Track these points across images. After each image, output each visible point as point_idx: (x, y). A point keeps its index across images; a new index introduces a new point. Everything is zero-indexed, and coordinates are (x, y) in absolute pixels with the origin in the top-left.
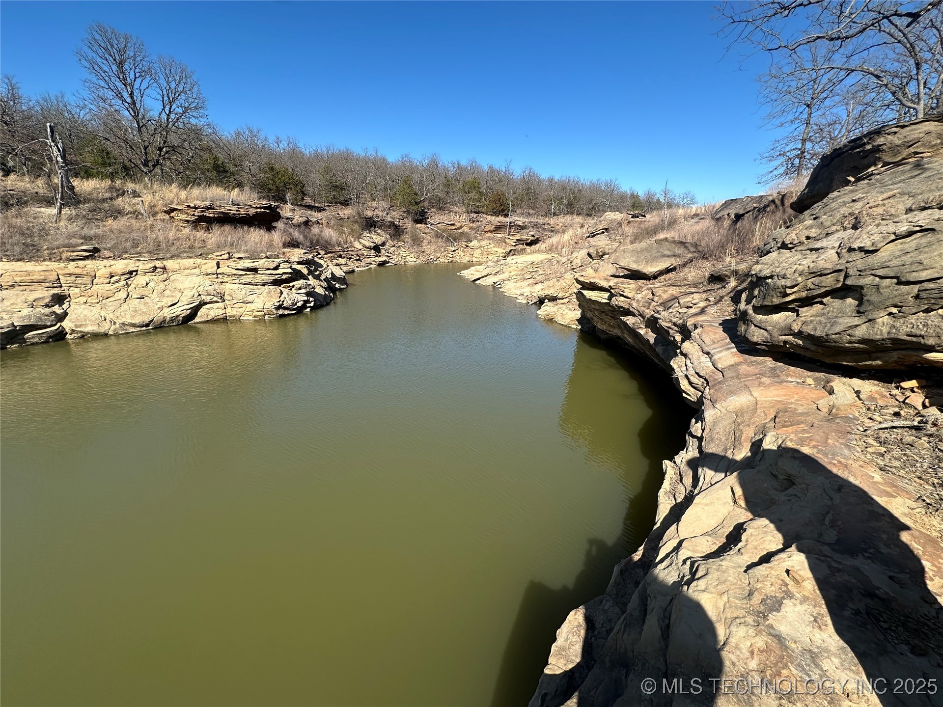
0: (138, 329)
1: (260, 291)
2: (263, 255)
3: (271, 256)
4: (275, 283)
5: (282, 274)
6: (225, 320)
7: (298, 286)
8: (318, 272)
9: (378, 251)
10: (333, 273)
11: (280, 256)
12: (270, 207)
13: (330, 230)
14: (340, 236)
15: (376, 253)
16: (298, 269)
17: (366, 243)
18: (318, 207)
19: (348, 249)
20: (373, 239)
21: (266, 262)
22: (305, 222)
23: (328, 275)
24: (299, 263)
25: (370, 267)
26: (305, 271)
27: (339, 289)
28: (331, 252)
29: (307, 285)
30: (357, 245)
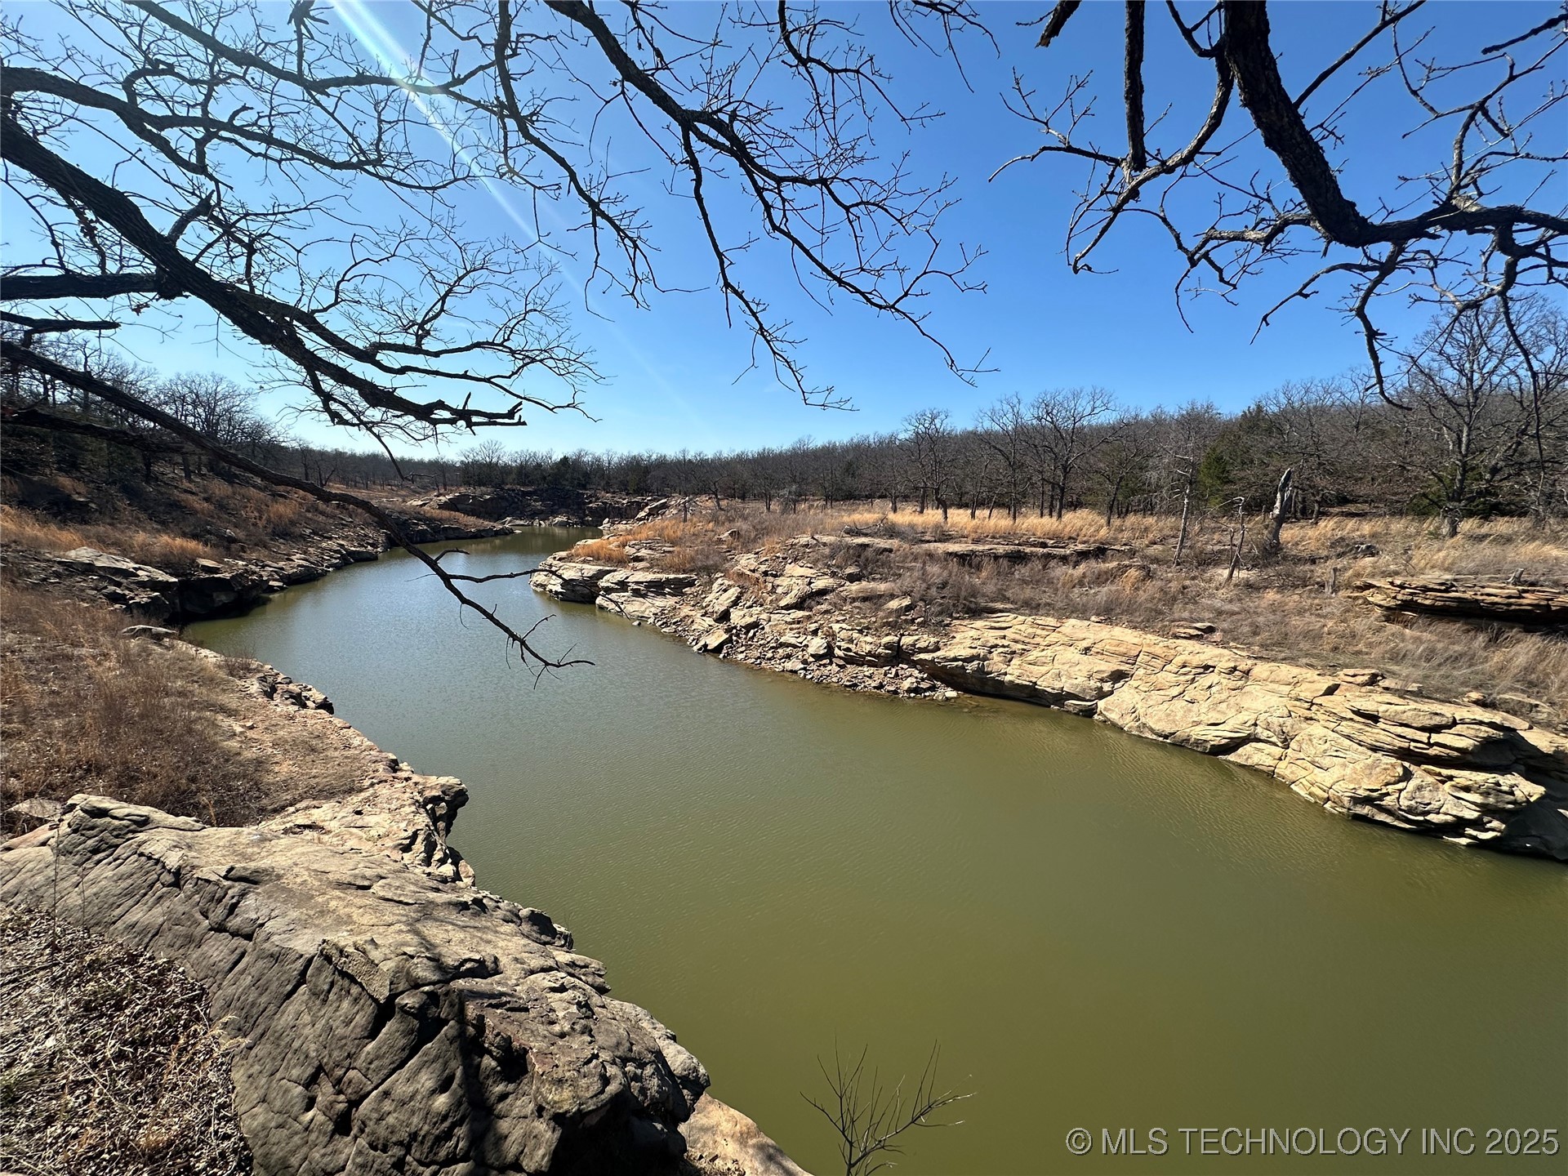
0: (1154, 737)
1: (1356, 756)
2: (1475, 695)
3: (1505, 701)
4: (1403, 754)
5: (1430, 745)
6: (1269, 776)
7: (1464, 782)
11: (1546, 708)
16: (1547, 749)
21: (1413, 710)
29: (1497, 790)
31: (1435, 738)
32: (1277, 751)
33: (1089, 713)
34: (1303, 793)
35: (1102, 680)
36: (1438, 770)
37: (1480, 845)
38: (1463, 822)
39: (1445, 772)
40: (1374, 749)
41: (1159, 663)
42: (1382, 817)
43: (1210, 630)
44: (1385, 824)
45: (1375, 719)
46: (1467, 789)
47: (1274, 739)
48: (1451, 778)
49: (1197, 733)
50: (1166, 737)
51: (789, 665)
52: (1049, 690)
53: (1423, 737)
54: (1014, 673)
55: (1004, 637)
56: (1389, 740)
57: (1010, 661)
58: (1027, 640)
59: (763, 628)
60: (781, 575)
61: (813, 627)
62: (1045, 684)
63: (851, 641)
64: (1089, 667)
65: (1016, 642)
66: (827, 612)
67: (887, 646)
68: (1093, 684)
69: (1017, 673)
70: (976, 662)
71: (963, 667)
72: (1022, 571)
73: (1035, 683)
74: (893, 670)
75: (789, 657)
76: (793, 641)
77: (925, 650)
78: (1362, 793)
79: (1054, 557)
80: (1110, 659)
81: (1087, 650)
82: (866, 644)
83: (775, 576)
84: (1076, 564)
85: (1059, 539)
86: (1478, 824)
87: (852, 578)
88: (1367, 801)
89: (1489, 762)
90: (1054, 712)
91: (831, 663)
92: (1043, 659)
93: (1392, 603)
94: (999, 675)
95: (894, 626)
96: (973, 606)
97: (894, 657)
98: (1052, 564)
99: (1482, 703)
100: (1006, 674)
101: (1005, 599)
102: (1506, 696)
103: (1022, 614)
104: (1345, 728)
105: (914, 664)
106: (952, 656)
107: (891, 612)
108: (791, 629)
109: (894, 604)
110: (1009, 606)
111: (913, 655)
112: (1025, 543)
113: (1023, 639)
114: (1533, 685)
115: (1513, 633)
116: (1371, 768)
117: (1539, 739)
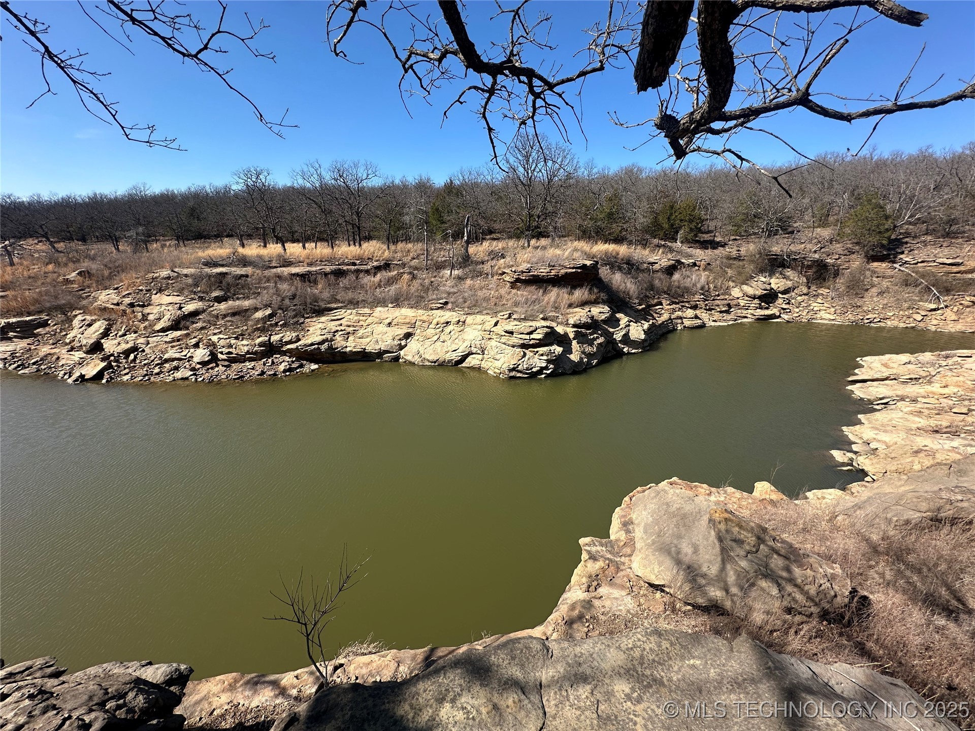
0: (430, 364)
1: (508, 351)
2: (541, 316)
3: (550, 317)
4: (524, 346)
5: (530, 340)
6: (478, 369)
7: (541, 352)
8: (595, 335)
9: (770, 300)
10: (626, 335)
11: (561, 317)
12: (584, 266)
13: (703, 274)
14: (714, 281)
15: (760, 304)
16: (562, 333)
17: (750, 290)
18: (718, 243)
19: (716, 298)
20: (770, 284)
21: (525, 326)
22: (670, 266)
23: (618, 336)
24: (574, 326)
25: (739, 321)
26: (571, 336)
27: (629, 353)
28: (683, 302)
29: (550, 353)
30: (736, 292)
31: (532, 336)
32: (480, 357)
33: (397, 359)
34: (492, 373)
35: (400, 340)
36: (533, 350)
37: (548, 376)
38: (542, 369)
39: (536, 350)
40: (513, 346)
41: (426, 325)
42: (519, 375)
43: (446, 303)
44: (520, 377)
45: (512, 333)
46: (542, 355)
47: (479, 352)
48: (537, 352)
49: (448, 357)
50: (435, 362)
51: (178, 375)
52: (373, 351)
53: (527, 337)
54: (352, 345)
55: (341, 325)
56: (517, 341)
57: (347, 339)
58: (355, 324)
59: (143, 351)
60: (149, 305)
61: (194, 341)
62: (370, 348)
63: (230, 346)
64: (392, 334)
65: (349, 326)
66: (202, 328)
67: (260, 345)
68: (396, 342)
69: (353, 345)
70: (326, 344)
71: (318, 348)
72: (344, 282)
73: (365, 349)
74: (270, 360)
75: (177, 368)
76: (177, 355)
77: (290, 342)
78: (512, 367)
79: (362, 271)
80: (402, 327)
81: (390, 324)
82: (243, 346)
83: (143, 306)
84: (375, 274)
85: (363, 260)
86: (546, 368)
87: (219, 300)
88: (513, 369)
89: (548, 342)
90: (379, 363)
91: (217, 366)
92: (367, 334)
93: (513, 280)
94: (342, 349)
95: (263, 330)
96: (317, 308)
97: (268, 351)
98: (361, 275)
99: (543, 319)
100: (346, 347)
101: (337, 301)
102: (550, 314)
103: (349, 309)
104: (503, 340)
105: (284, 353)
106: (310, 342)
107: (258, 321)
108: (172, 347)
109: (259, 315)
110: (340, 305)
111: (282, 347)
112: (343, 264)
113: (352, 324)
114: (556, 308)
115: (550, 288)
116: (513, 355)
117: (560, 329)
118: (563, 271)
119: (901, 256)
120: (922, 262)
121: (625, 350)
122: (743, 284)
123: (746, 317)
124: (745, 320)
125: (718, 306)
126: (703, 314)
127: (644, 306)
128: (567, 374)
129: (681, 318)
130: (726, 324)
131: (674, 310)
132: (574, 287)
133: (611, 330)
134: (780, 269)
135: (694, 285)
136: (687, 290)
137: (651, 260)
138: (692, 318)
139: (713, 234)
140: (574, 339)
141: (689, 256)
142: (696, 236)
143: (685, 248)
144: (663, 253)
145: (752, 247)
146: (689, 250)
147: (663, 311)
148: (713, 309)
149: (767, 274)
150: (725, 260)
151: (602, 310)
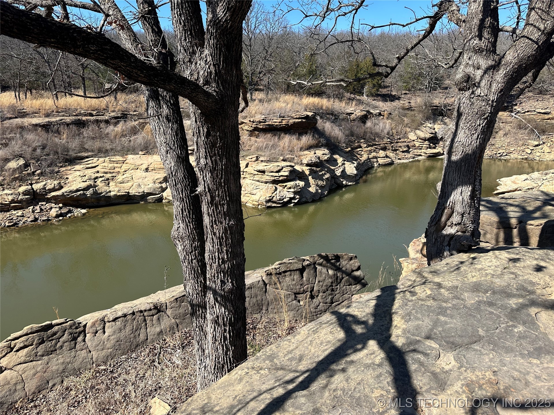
1: (262, 187)
2: (282, 158)
3: (288, 158)
4: (275, 182)
5: (280, 177)
7: (289, 186)
8: (323, 172)
9: (436, 141)
10: (343, 171)
11: (296, 158)
12: (307, 117)
13: (387, 122)
14: (396, 128)
15: (429, 145)
16: (301, 171)
17: (422, 135)
18: (394, 96)
19: (398, 141)
20: (434, 129)
21: (273, 166)
22: (363, 116)
23: (338, 173)
24: (307, 165)
25: (416, 159)
26: (307, 172)
27: (346, 186)
28: (376, 145)
29: (296, 186)
30: (412, 136)
31: (280, 174)
33: (160, 200)
34: (251, 205)
35: (161, 183)
36: (283, 184)
38: (291, 199)
40: (266, 183)
42: (274, 205)
44: (275, 207)
45: (263, 172)
46: (290, 188)
48: (286, 186)
52: (137, 194)
53: (277, 174)
54: (115, 190)
55: (98, 172)
56: (269, 178)
57: (109, 184)
58: (112, 171)
62: (134, 192)
64: (152, 178)
65: (106, 173)
68: (158, 185)
69: (117, 189)
70: (91, 189)
71: (84, 194)
72: (87, 132)
73: (129, 193)
77: (54, 190)
78: (268, 198)
79: (101, 121)
80: (159, 172)
81: (147, 170)
82: (6, 196)
84: (116, 124)
85: (100, 112)
86: (294, 198)
88: (269, 201)
89: (292, 178)
90: (142, 204)
92: (127, 179)
93: (251, 129)
94: (107, 193)
96: (68, 157)
97: (32, 199)
98: (102, 125)
99: (284, 160)
100: (110, 192)
101: (87, 150)
102: (288, 156)
103: (101, 157)
104: (257, 178)
106: (75, 189)
109: (13, 164)
110: (90, 154)
111: (46, 195)
112: (80, 114)
113: (109, 171)
114: (292, 151)
115: (282, 135)
116: (267, 189)
117: (298, 168)
118: (292, 121)
119: (515, 107)
120: (528, 112)
121: (344, 183)
122: (416, 129)
123: (420, 155)
124: (420, 158)
125: (400, 147)
126: (391, 154)
127: (350, 149)
128: (309, 202)
129: (376, 158)
130: (408, 161)
131: (370, 152)
132: (301, 134)
133: (333, 168)
134: (441, 117)
135: (382, 131)
136: (377, 135)
137: (349, 111)
138: (384, 157)
139: (389, 89)
140: (309, 175)
141: (375, 107)
142: (378, 90)
143: (370, 100)
144: (356, 105)
145: (419, 100)
146: (374, 102)
147: (363, 153)
148: (398, 150)
149: (432, 121)
150: (401, 110)
151: (324, 152)
